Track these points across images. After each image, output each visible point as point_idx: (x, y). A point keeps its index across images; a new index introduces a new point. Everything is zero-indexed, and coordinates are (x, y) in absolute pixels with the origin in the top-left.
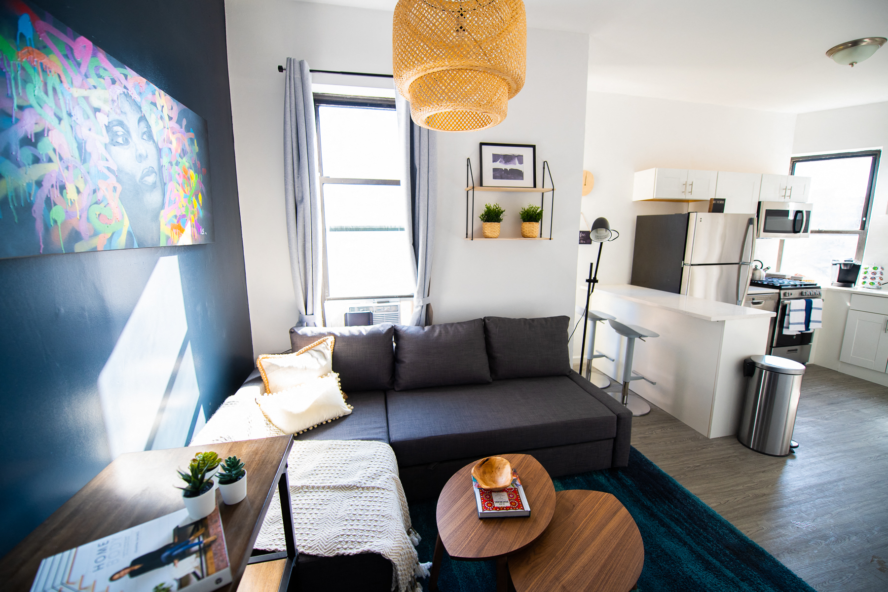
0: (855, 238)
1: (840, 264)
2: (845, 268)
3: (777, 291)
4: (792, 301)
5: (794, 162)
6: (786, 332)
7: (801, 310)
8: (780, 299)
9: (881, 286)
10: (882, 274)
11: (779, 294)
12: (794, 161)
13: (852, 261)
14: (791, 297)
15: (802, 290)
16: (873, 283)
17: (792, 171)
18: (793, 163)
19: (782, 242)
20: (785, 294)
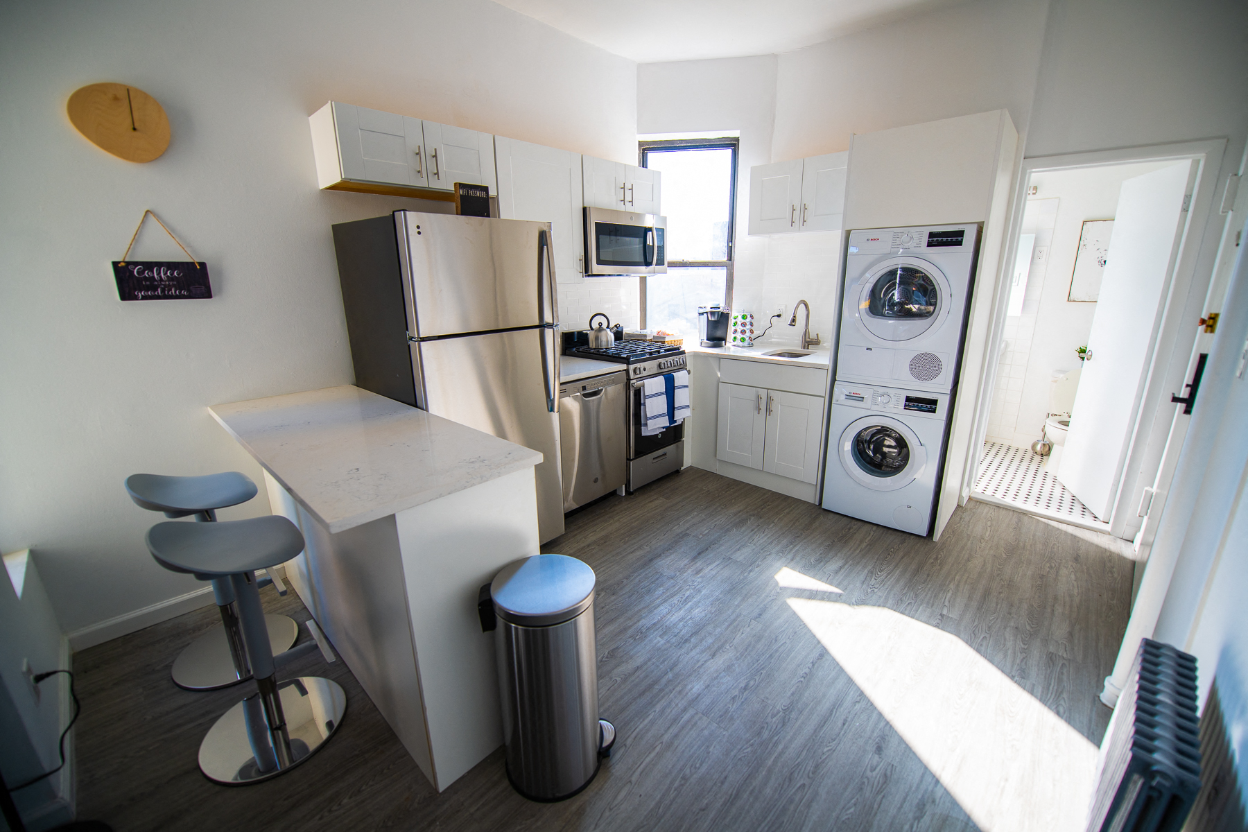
0: (722, 273)
1: (707, 313)
2: (713, 319)
3: (624, 367)
4: (646, 382)
5: (644, 150)
6: (646, 432)
7: (660, 394)
8: (629, 379)
9: (753, 342)
10: (751, 324)
11: (627, 371)
12: (646, 149)
13: (719, 308)
14: (644, 374)
15: (660, 360)
16: (744, 339)
17: (644, 163)
18: (643, 153)
19: (643, 281)
20: (635, 371)
